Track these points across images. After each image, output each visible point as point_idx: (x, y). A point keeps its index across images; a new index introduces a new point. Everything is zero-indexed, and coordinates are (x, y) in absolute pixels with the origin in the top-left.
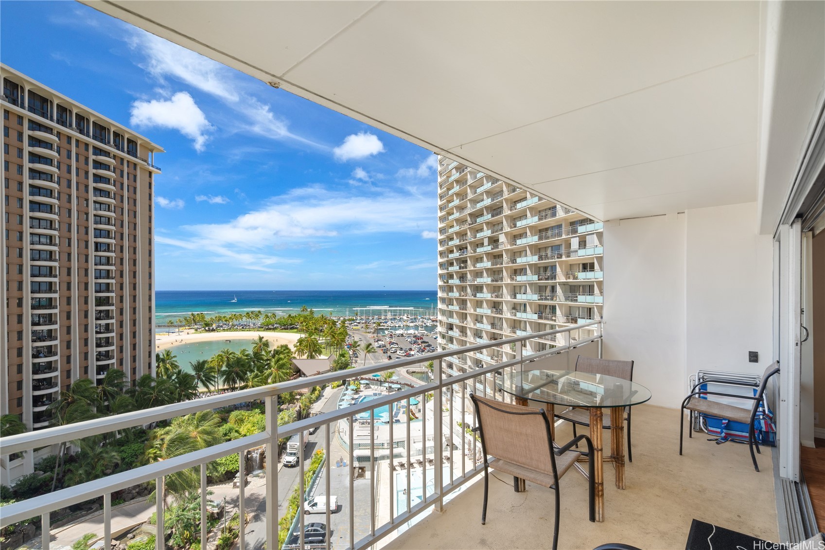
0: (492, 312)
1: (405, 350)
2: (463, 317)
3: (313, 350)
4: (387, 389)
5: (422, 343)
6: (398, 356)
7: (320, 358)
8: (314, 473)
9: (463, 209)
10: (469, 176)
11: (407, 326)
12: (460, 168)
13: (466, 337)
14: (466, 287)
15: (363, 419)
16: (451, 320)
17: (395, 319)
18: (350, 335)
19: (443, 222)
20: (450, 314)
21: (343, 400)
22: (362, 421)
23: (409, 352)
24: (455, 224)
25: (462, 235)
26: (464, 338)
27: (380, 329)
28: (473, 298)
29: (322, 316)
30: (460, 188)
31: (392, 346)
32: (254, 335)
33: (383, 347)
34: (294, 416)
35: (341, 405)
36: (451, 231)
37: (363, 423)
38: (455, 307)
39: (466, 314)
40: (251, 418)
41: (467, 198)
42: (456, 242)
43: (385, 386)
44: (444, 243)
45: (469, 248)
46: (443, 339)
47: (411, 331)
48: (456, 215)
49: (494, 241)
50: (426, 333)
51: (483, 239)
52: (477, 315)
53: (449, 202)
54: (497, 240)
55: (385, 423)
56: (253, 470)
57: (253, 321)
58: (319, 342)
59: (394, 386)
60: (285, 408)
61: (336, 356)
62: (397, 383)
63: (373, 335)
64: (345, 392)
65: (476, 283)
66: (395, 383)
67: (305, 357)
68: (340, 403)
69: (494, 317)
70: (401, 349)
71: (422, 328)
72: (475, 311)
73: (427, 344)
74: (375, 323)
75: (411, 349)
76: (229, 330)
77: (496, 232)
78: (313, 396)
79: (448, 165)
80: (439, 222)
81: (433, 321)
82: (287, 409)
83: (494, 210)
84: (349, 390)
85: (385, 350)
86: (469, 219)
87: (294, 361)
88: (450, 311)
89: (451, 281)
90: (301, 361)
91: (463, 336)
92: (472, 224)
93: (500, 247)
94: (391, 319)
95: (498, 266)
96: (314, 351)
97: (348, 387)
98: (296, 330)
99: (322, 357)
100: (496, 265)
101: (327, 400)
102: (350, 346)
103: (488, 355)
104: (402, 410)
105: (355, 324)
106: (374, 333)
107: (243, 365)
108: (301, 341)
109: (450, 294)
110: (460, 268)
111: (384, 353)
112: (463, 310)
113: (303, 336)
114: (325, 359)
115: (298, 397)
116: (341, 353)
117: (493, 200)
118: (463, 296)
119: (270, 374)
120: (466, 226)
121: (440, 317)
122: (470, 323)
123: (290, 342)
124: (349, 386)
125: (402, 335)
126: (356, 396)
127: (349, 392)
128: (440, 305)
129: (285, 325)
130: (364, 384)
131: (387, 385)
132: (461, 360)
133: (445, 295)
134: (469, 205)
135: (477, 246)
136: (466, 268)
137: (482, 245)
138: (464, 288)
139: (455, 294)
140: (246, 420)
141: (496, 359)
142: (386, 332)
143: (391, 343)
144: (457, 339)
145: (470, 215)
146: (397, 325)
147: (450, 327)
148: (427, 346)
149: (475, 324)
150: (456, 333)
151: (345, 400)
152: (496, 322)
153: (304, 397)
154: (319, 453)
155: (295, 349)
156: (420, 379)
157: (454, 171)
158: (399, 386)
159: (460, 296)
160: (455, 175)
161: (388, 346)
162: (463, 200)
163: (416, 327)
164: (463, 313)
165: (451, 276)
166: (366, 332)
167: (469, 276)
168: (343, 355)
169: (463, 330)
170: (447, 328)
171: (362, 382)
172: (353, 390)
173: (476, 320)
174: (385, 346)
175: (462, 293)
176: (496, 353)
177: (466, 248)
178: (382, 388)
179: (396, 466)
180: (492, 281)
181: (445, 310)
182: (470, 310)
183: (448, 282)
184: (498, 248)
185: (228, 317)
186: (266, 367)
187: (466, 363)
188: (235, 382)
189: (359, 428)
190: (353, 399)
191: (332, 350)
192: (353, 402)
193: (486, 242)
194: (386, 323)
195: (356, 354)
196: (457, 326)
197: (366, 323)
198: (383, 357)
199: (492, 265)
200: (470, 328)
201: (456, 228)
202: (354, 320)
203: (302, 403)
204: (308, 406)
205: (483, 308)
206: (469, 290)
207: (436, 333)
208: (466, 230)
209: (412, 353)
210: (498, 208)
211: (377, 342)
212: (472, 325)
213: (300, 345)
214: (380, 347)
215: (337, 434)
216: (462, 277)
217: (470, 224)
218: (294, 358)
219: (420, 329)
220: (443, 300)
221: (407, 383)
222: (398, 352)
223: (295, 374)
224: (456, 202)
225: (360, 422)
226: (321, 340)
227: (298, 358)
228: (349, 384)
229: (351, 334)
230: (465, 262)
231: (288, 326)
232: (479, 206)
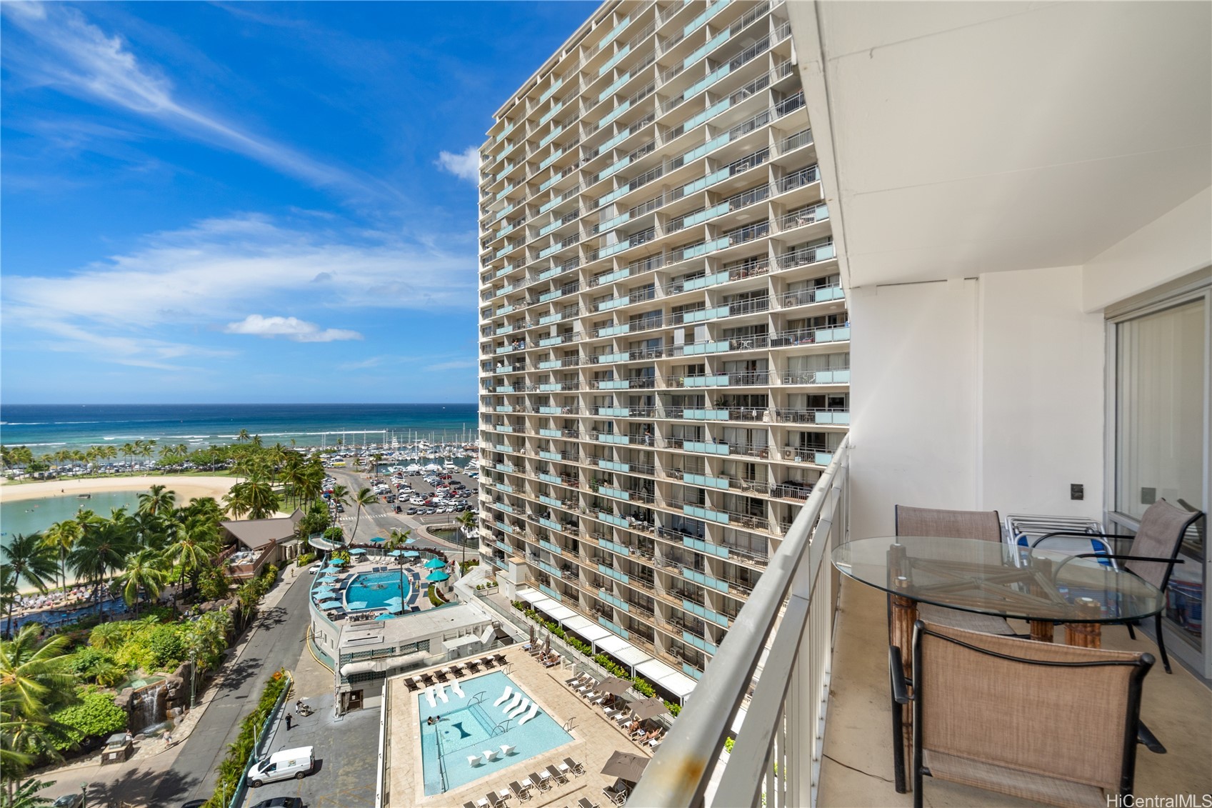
0: (563, 435)
1: (423, 497)
2: (519, 442)
3: (260, 503)
4: (396, 559)
5: (450, 484)
6: (413, 507)
7: (274, 516)
8: (268, 713)
9: (518, 280)
10: (527, 232)
11: (425, 458)
12: (514, 219)
13: (524, 472)
14: (523, 398)
15: (357, 612)
16: (500, 449)
17: (405, 448)
18: (329, 476)
19: (487, 299)
20: (499, 439)
21: (320, 583)
22: (355, 615)
23: (429, 499)
24: (506, 303)
25: (517, 320)
26: (520, 475)
27: (381, 464)
28: (533, 414)
29: (278, 446)
30: (514, 248)
31: (401, 491)
32: (144, 483)
33: (387, 493)
34: (228, 620)
35: (317, 593)
36: (500, 312)
37: (357, 619)
38: (507, 429)
39: (524, 438)
40: (138, 633)
41: (525, 264)
42: (508, 329)
43: (392, 556)
44: (488, 330)
45: (528, 339)
46: (488, 476)
47: (431, 467)
48: (508, 289)
49: (565, 330)
50: (456, 468)
51: (549, 327)
52: (540, 439)
53: (497, 268)
54: (571, 329)
55: (396, 614)
56: (146, 725)
57: (140, 457)
58: (273, 489)
59: (407, 554)
60: (209, 607)
61: (304, 512)
62: (413, 549)
63: (368, 476)
64: (323, 571)
65: (538, 391)
66: (410, 549)
67: (245, 516)
68: (315, 590)
69: (565, 442)
70: (418, 495)
71: (450, 461)
72: (537, 433)
73: (458, 486)
74: (371, 455)
75: (433, 495)
76: (88, 475)
77: (568, 316)
78: (264, 582)
79: (495, 213)
80: (480, 298)
81: (467, 450)
82: (214, 609)
83: (566, 284)
84: (331, 566)
85: (390, 497)
86: (527, 296)
87: (225, 525)
88: (498, 435)
89: (500, 390)
90: (239, 523)
91: (519, 471)
92: (533, 304)
93: (574, 338)
94: (399, 449)
95: (572, 367)
96: (263, 506)
97: (329, 562)
98: (227, 472)
99: (279, 515)
100: (569, 366)
101: (289, 586)
102: (328, 495)
103: (557, 499)
104: (422, 591)
105: (338, 457)
106: (370, 471)
107: (120, 539)
108: (237, 490)
109: (498, 408)
110: (514, 369)
111: (389, 502)
112: (519, 432)
113: (242, 480)
114: (283, 519)
115: (234, 586)
116: (313, 507)
117: (564, 270)
118: (519, 411)
119: (179, 551)
120: (524, 307)
121: (481, 443)
122: (529, 452)
123: (216, 492)
124: (330, 559)
125: (418, 472)
126: (343, 576)
127: (331, 570)
128: (482, 426)
129: (206, 464)
130: (356, 555)
131: (397, 553)
132: (515, 507)
133: (489, 410)
134: (528, 275)
135: (540, 336)
136: (524, 369)
137: (548, 335)
138: (520, 400)
139: (507, 409)
140: (128, 637)
141: (569, 503)
142: (391, 469)
143: (400, 486)
144: (509, 476)
145: (530, 290)
146: (409, 458)
147: (499, 458)
148: (458, 489)
149: (537, 453)
150: (507, 468)
151: (324, 584)
152: (569, 448)
153: (246, 586)
154: (277, 678)
155: (227, 503)
156: (448, 540)
157: (504, 222)
158: (416, 554)
159: (514, 411)
160: (507, 229)
161: (395, 492)
162: (519, 266)
163: (440, 461)
164: (518, 437)
165: (500, 381)
166: (357, 471)
167: (527, 381)
168: (317, 510)
169: (519, 462)
170: (493, 460)
171: (353, 551)
172: (337, 566)
173: (539, 447)
174: (390, 492)
175: (518, 408)
176: (568, 494)
177: (524, 339)
178: (388, 558)
179: (418, 681)
180: (563, 389)
181: (490, 433)
182: (530, 432)
183: (495, 390)
184: (572, 341)
185: (85, 452)
186: (169, 539)
187: (524, 512)
188: (102, 571)
189: (350, 628)
190: (337, 581)
191: (298, 503)
192: (338, 586)
193: (554, 331)
194: (391, 454)
195: (340, 506)
196: (510, 457)
197: (356, 455)
198: (387, 509)
199: (562, 366)
200: (530, 460)
201: (508, 309)
202: (335, 451)
203: (242, 596)
204: (254, 601)
205: (550, 429)
206: (527, 402)
207: (474, 468)
208: (523, 312)
209: (435, 500)
210: (572, 282)
211: (376, 485)
212: (533, 456)
213: (237, 496)
214: (381, 493)
215: (309, 642)
216: (517, 383)
217: (529, 304)
218: (227, 520)
219: (446, 462)
220: (487, 418)
221: (429, 547)
222: (412, 500)
223: (228, 548)
224: (508, 269)
225: (351, 618)
226: (277, 487)
227: (233, 519)
228: (330, 557)
229: (330, 474)
230: (521, 360)
231: (212, 463)
232: (544, 277)
